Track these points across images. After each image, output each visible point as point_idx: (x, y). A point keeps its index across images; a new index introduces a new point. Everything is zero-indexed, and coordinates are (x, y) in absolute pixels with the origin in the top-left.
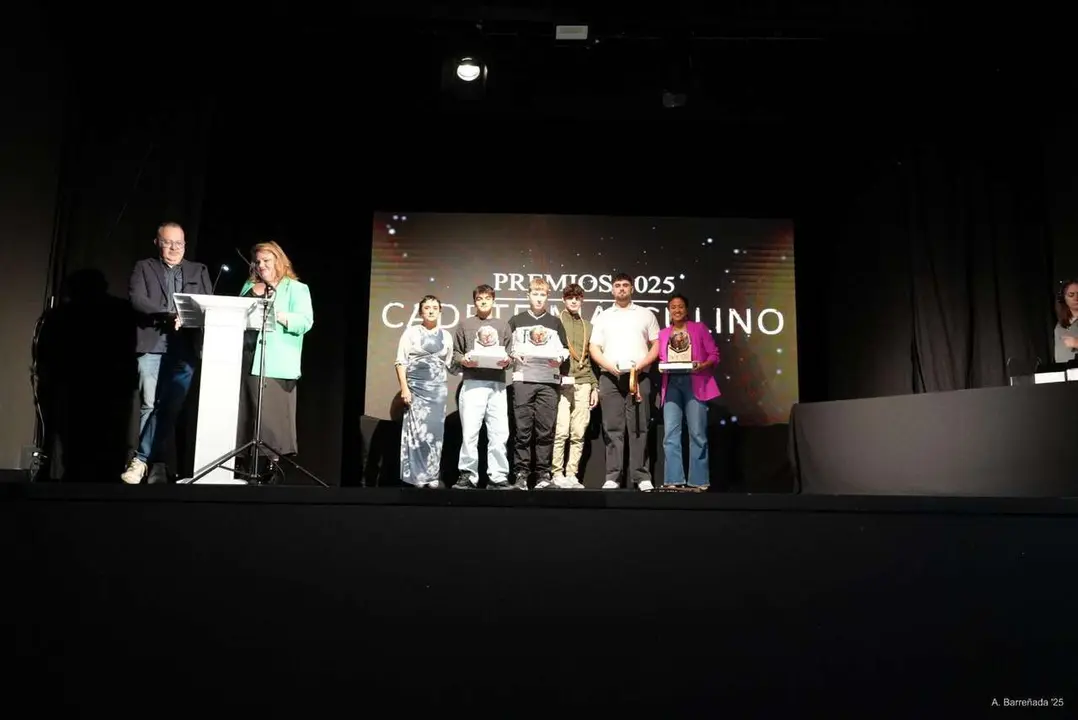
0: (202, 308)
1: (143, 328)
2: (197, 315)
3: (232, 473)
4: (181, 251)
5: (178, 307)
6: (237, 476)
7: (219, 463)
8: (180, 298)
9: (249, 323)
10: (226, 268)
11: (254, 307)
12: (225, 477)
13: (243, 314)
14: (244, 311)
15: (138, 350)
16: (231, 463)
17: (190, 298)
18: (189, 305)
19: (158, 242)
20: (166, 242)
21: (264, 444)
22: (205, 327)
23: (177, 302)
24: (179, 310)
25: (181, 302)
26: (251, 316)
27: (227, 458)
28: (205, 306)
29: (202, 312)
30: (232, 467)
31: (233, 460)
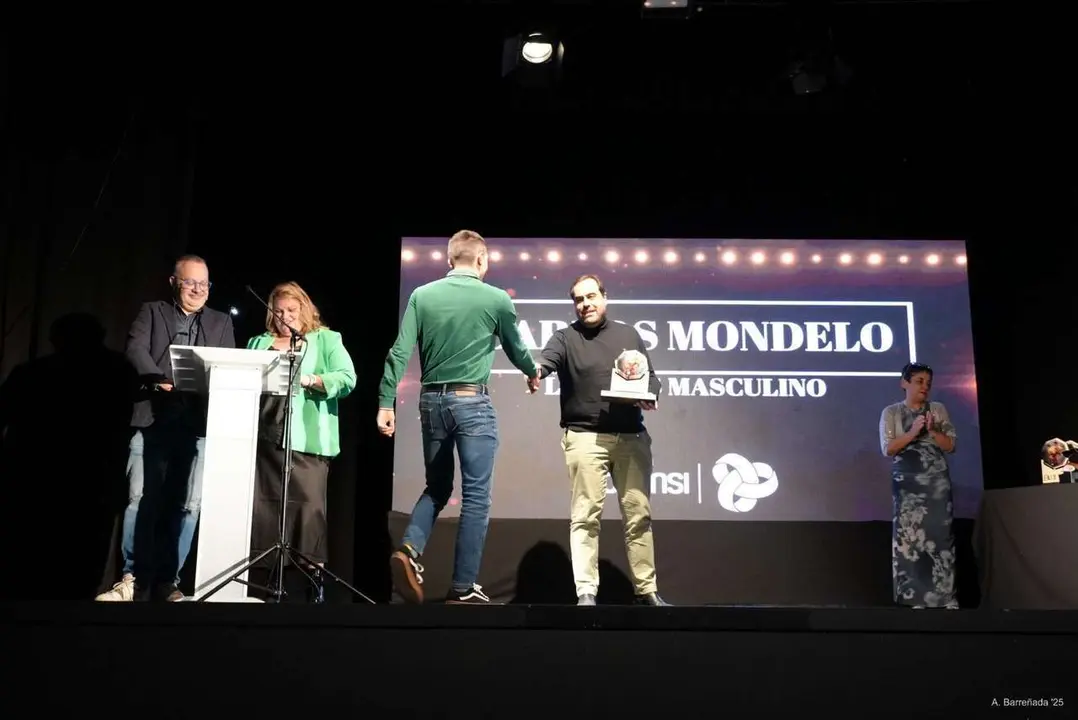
0: (206, 365)
2: (199, 375)
3: (246, 587)
4: (204, 294)
5: (173, 363)
6: (250, 594)
7: (234, 575)
8: (177, 351)
9: (265, 386)
10: (235, 311)
11: (275, 363)
12: (236, 594)
13: (260, 374)
14: (261, 369)
15: (133, 423)
16: (245, 576)
17: (191, 351)
18: (189, 359)
19: (175, 281)
20: (187, 283)
22: (210, 391)
23: (174, 357)
24: (174, 368)
25: (178, 357)
26: (269, 376)
28: (210, 362)
29: (206, 370)
30: (246, 580)
31: (247, 572)
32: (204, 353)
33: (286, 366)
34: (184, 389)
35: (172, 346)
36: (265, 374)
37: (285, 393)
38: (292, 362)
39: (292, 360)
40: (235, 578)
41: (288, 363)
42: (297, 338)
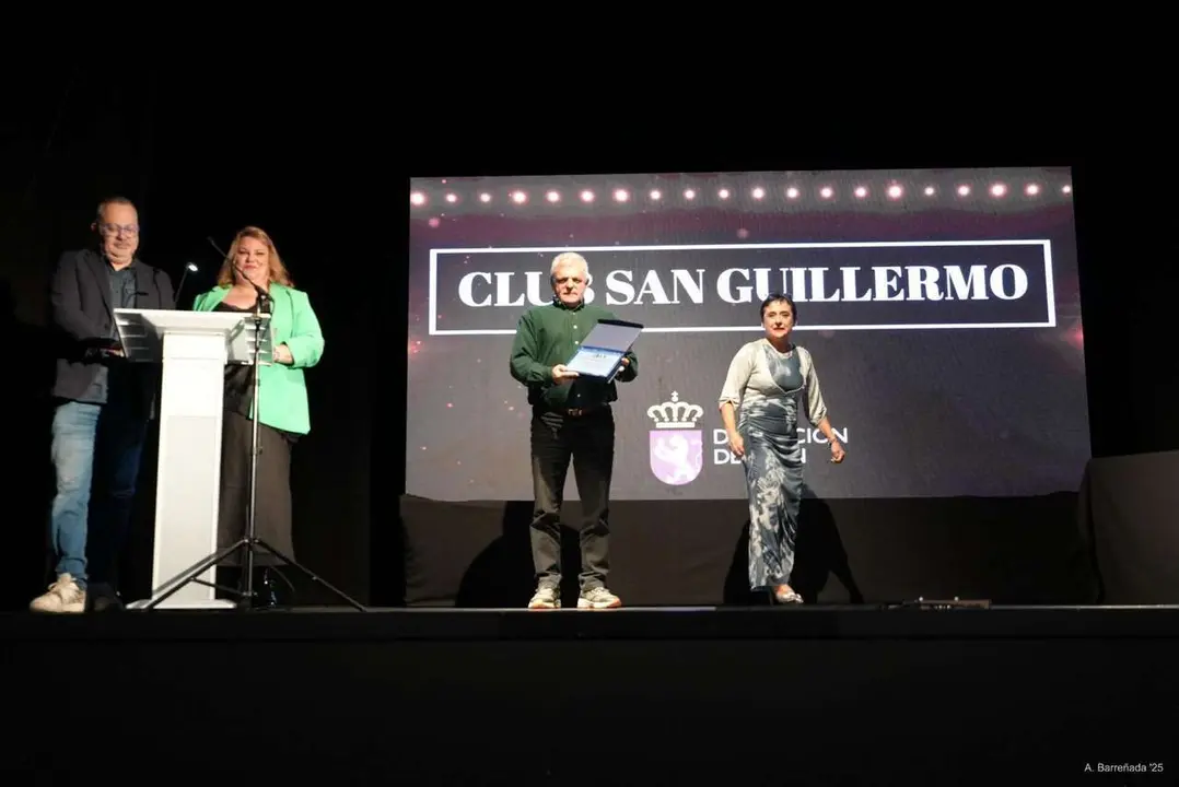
0: (159, 332)
1: (71, 362)
2: (150, 343)
3: (212, 590)
4: (133, 241)
5: (120, 330)
6: (218, 596)
7: (192, 576)
8: (124, 316)
10: (193, 268)
11: (239, 328)
12: (200, 598)
13: (222, 340)
14: (224, 334)
15: (59, 395)
16: (211, 575)
17: (139, 316)
18: (138, 326)
19: (97, 227)
20: (110, 228)
21: (261, 543)
22: (164, 361)
23: (120, 323)
25: (125, 323)
26: (234, 342)
27: (203, 566)
28: (164, 328)
29: (159, 337)
30: (213, 581)
31: (213, 569)
32: (155, 317)
33: (251, 330)
34: (137, 360)
35: (117, 310)
36: (230, 341)
37: (251, 363)
38: (258, 326)
39: (258, 323)
40: (194, 578)
41: (254, 327)
42: (263, 297)
